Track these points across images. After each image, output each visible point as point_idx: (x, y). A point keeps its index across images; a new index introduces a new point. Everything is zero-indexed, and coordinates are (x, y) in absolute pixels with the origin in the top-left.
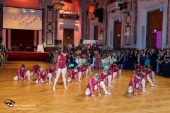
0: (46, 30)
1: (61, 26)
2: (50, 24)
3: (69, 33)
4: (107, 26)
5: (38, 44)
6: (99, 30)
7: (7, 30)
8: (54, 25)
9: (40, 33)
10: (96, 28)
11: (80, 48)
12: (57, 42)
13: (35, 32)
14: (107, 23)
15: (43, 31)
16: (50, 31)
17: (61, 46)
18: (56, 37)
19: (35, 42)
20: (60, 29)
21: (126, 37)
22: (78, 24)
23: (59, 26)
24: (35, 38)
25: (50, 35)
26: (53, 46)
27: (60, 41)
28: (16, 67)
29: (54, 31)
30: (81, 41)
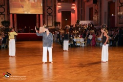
0: (46, 14)
1: (60, 9)
2: (50, 8)
3: (66, 15)
4: (101, 7)
5: (39, 26)
6: (94, 11)
7: (13, 15)
8: (53, 8)
9: (41, 17)
10: (91, 9)
11: (77, 28)
12: (56, 24)
13: (37, 16)
14: (101, 4)
15: (44, 14)
16: (50, 14)
17: (60, 27)
18: (55, 19)
19: (37, 24)
20: (58, 12)
21: (120, 16)
22: (74, 7)
23: (57, 9)
24: (37, 21)
25: (50, 18)
26: (53, 27)
27: (59, 23)
28: (22, 46)
29: (53, 14)
30: (78, 22)
